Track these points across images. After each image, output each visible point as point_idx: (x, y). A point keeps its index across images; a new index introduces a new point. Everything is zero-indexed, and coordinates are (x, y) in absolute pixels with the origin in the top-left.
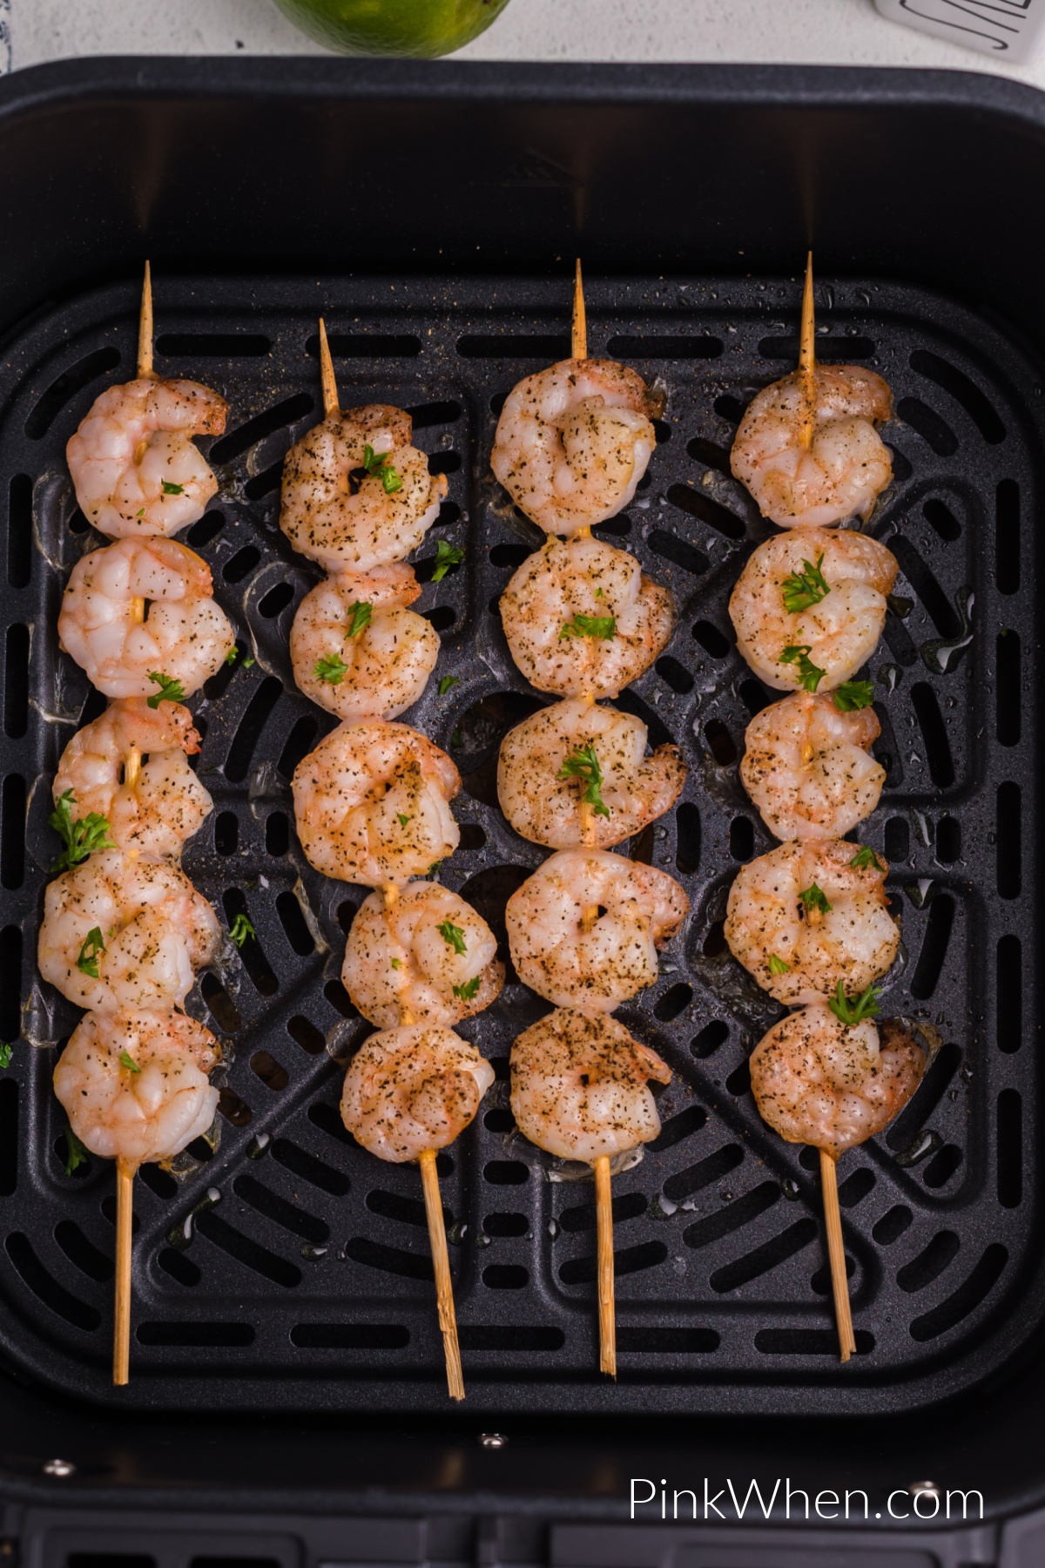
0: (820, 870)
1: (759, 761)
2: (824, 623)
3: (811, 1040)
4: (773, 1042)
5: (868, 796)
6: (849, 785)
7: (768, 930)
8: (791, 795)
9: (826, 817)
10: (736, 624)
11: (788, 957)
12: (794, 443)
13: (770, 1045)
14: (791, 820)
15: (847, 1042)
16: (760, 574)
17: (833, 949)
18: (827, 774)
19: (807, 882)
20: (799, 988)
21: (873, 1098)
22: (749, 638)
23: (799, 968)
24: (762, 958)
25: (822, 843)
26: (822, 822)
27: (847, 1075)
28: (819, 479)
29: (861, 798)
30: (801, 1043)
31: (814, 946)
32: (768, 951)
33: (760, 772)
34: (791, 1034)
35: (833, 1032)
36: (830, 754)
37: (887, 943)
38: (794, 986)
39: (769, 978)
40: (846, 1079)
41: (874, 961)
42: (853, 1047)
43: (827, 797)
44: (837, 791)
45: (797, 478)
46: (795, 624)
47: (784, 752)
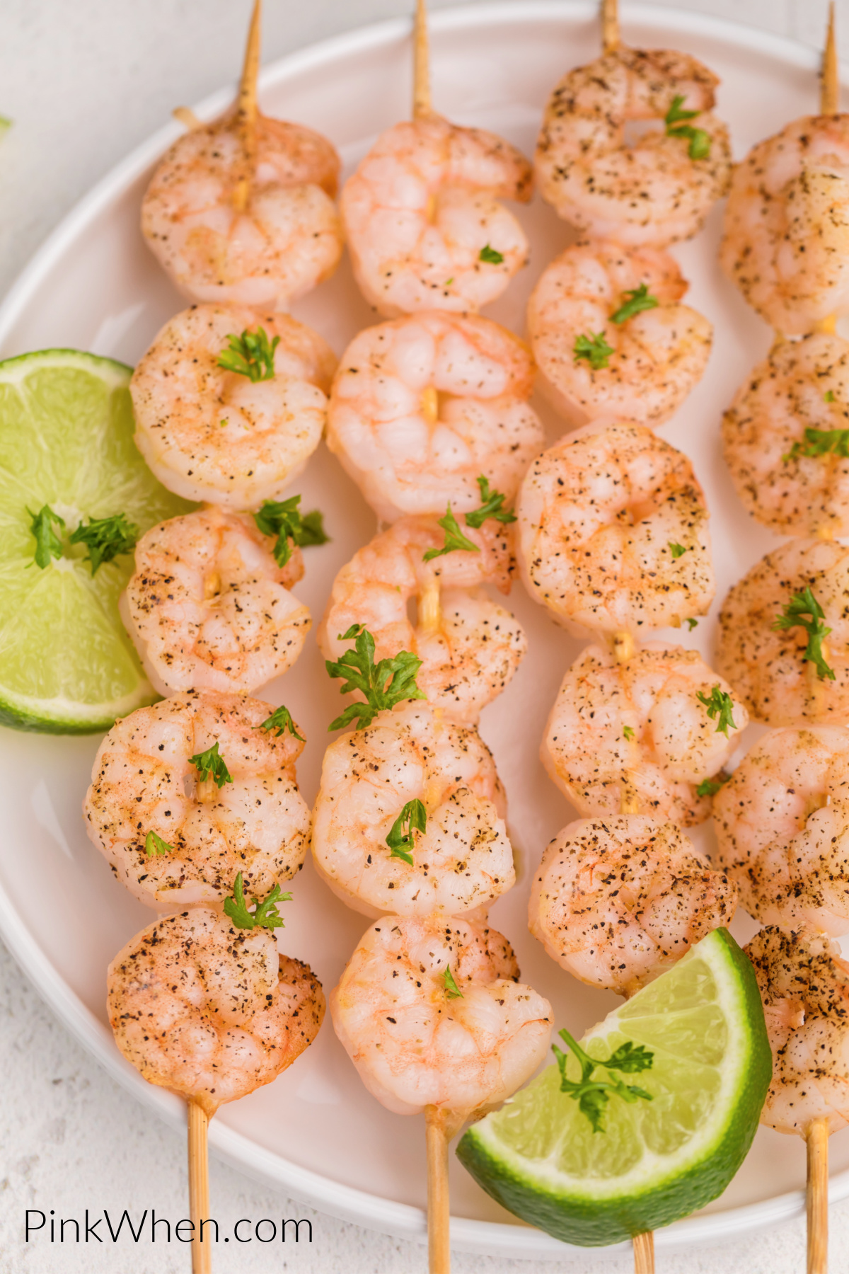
0: (219, 728)
1: (153, 583)
2: (254, 417)
3: (193, 947)
4: (143, 945)
5: (289, 643)
6: (267, 626)
7: (146, 799)
8: (191, 632)
9: (234, 664)
10: (139, 407)
11: (170, 838)
12: (226, 200)
13: (139, 950)
14: (189, 663)
15: (240, 954)
16: (176, 348)
17: (230, 833)
18: (240, 610)
19: (204, 744)
20: (182, 878)
21: (265, 1037)
22: (156, 423)
23: (184, 853)
24: (136, 836)
25: (225, 696)
26: (229, 669)
27: (236, 999)
28: (257, 245)
29: (281, 644)
30: (180, 949)
31: (206, 825)
32: (145, 828)
33: (153, 597)
34: (168, 937)
35: (222, 940)
36: (244, 588)
37: (300, 833)
38: (176, 877)
39: (142, 862)
40: (234, 1004)
41: (282, 854)
42: (247, 961)
43: (238, 638)
44: (250, 633)
45: (230, 237)
46: (216, 413)
47: (185, 576)
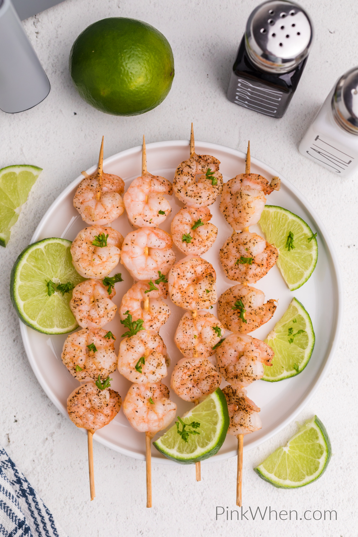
0: (94, 338)
1: (77, 301)
2: (101, 258)
3: (88, 394)
4: (76, 394)
5: (111, 315)
6: (105, 311)
7: (76, 357)
8: (87, 313)
9: (97, 321)
10: (73, 256)
11: (82, 366)
12: (95, 198)
13: (74, 395)
14: (86, 321)
15: (100, 395)
16: (82, 240)
17: (97, 365)
18: (99, 307)
19: (90, 342)
20: (85, 377)
21: (106, 414)
22: (77, 260)
23: (85, 370)
24: (73, 366)
25: (96, 329)
26: (96, 322)
27: (99, 406)
28: (103, 210)
29: (109, 315)
30: (85, 395)
31: (91, 363)
32: (76, 364)
33: (77, 305)
34: (82, 392)
35: (95, 392)
36: (100, 301)
37: (114, 363)
38: (84, 376)
39: (75, 373)
40: (98, 407)
41: (110, 369)
42: (101, 397)
43: (98, 314)
44: (102, 313)
45: (95, 209)
46: (92, 257)
47: (85, 299)
